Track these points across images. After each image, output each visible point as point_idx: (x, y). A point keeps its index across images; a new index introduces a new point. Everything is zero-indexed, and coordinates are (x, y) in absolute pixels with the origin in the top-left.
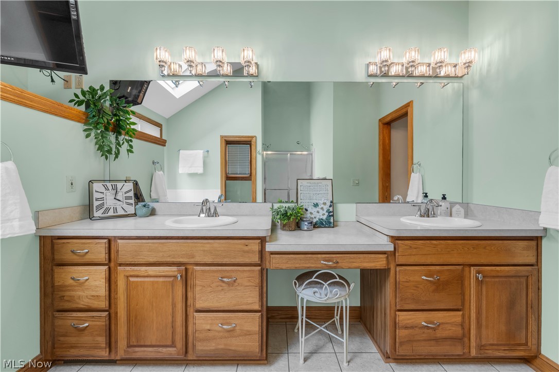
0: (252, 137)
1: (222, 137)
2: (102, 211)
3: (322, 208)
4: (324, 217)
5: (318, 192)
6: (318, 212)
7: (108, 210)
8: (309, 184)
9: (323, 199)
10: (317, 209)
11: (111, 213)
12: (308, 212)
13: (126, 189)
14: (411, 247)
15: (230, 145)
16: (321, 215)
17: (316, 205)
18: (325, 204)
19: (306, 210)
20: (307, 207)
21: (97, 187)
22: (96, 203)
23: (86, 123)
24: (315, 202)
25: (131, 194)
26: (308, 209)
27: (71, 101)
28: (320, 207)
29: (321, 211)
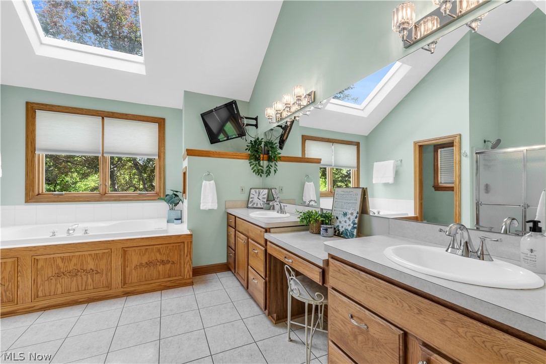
0: (455, 136)
1: (415, 143)
2: (252, 204)
3: (349, 219)
4: (349, 228)
5: (349, 201)
6: (345, 222)
7: (254, 203)
8: (343, 193)
9: (351, 209)
10: (346, 219)
11: (255, 206)
12: (338, 221)
13: (264, 193)
14: (339, 270)
15: (442, 149)
16: (347, 224)
17: (345, 214)
18: (352, 214)
19: (337, 218)
20: (338, 215)
21: (253, 191)
22: (250, 200)
23: (250, 159)
24: (345, 211)
25: (266, 196)
26: (339, 218)
27: (247, 149)
28: (348, 216)
29: (348, 221)
